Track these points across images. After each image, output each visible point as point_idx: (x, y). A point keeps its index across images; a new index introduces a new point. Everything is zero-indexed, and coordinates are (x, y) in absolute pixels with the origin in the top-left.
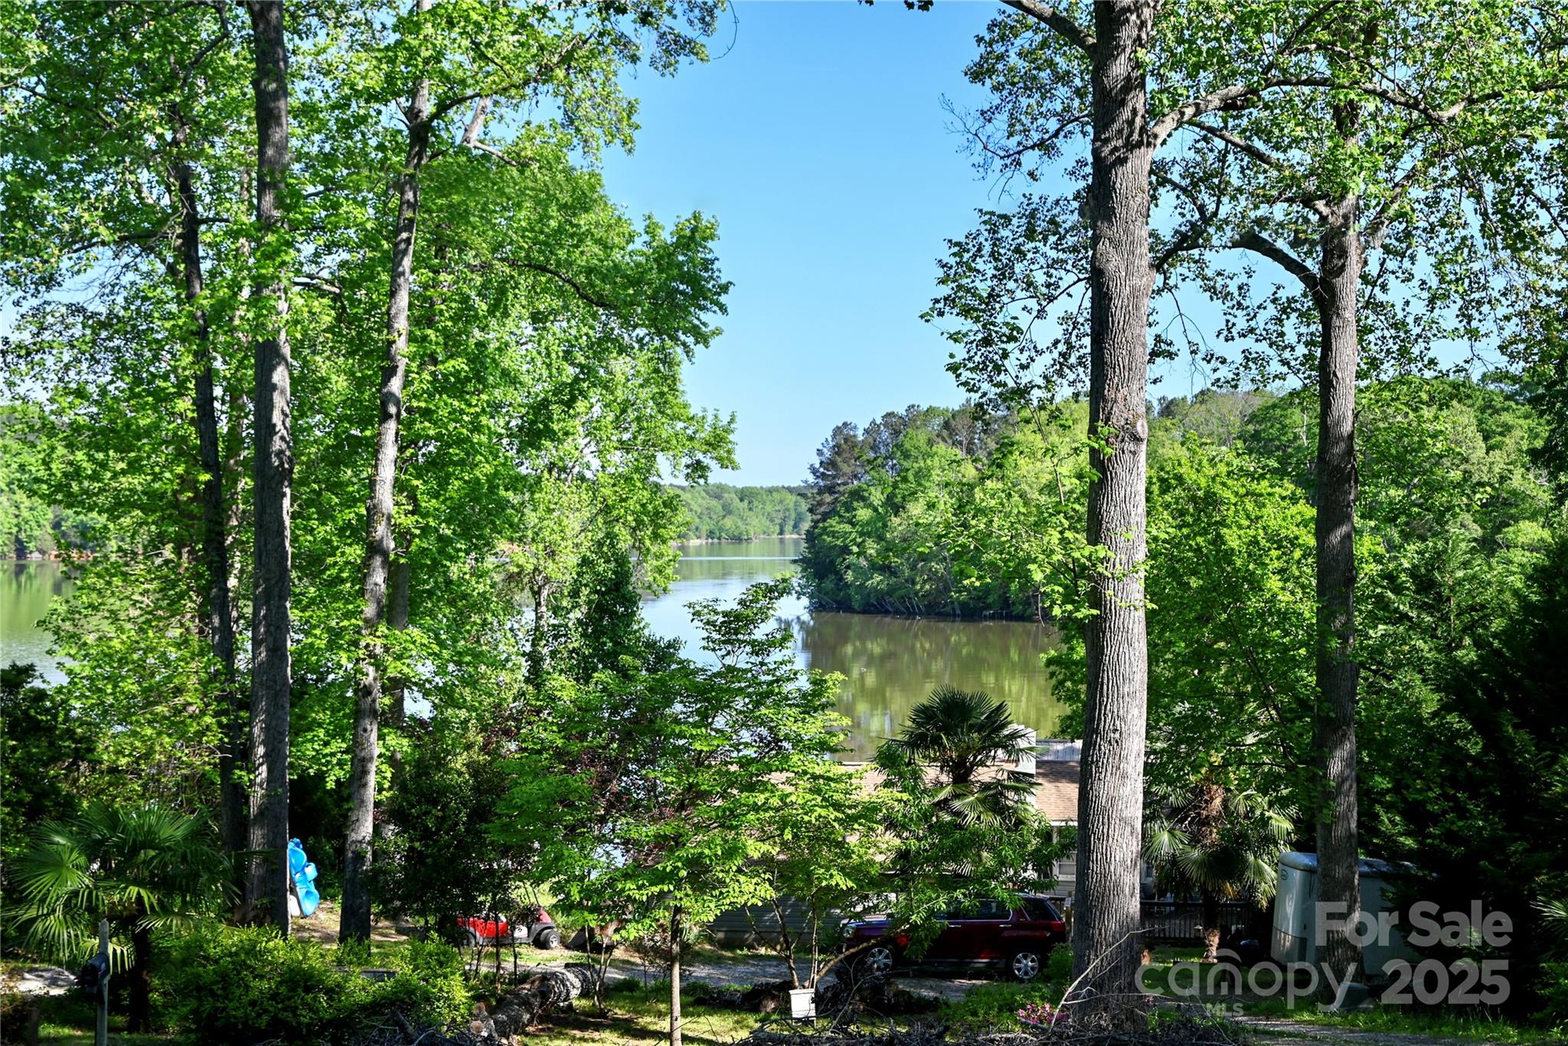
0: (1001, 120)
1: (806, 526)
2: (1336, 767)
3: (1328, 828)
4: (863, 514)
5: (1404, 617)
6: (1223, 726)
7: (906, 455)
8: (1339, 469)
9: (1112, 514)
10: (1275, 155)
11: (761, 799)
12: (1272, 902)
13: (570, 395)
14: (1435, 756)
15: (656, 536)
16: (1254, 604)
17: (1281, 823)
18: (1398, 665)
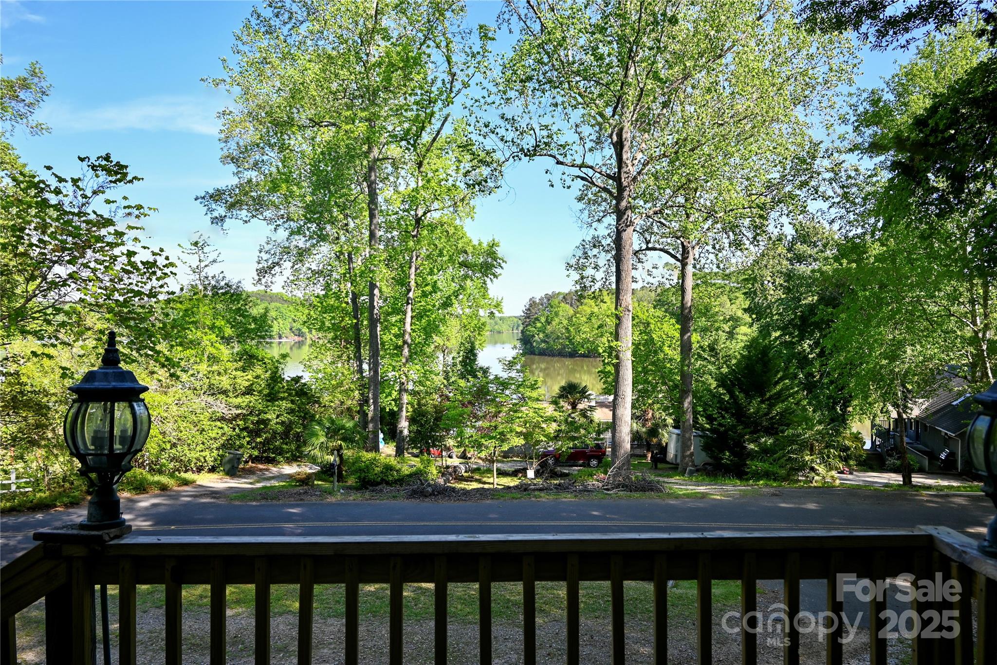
0: (586, 212)
1: (521, 328)
2: (686, 405)
3: (684, 422)
4: (539, 325)
5: (706, 359)
6: (653, 392)
7: (552, 307)
8: (687, 317)
9: (622, 332)
10: (667, 224)
11: (520, 415)
12: (667, 444)
13: (456, 294)
14: (715, 401)
15: (479, 334)
16: (661, 356)
17: (670, 421)
18: (704, 373)
